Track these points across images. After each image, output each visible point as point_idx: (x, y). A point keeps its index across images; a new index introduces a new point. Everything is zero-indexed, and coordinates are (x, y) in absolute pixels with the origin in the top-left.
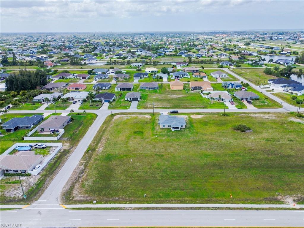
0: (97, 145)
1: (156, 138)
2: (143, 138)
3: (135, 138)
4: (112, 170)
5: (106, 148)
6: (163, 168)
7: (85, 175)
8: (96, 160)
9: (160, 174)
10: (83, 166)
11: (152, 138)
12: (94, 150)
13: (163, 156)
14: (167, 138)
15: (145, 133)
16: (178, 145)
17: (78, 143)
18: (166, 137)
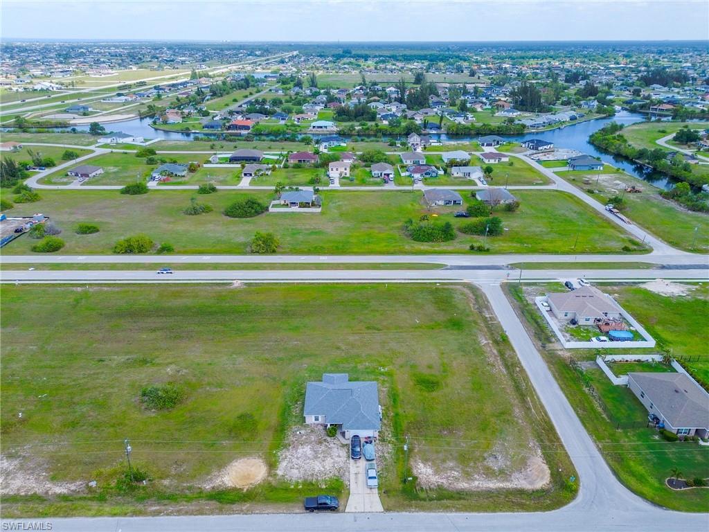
0: (501, 354)
1: (384, 366)
2: (411, 367)
3: (430, 367)
4: (440, 310)
5: (476, 342)
6: (366, 312)
7: (471, 305)
8: (476, 323)
9: (371, 304)
10: (487, 316)
11: (391, 367)
12: (496, 342)
13: (368, 328)
14: (359, 364)
15: (411, 383)
16: (338, 348)
17: (543, 358)
18: (360, 366)
